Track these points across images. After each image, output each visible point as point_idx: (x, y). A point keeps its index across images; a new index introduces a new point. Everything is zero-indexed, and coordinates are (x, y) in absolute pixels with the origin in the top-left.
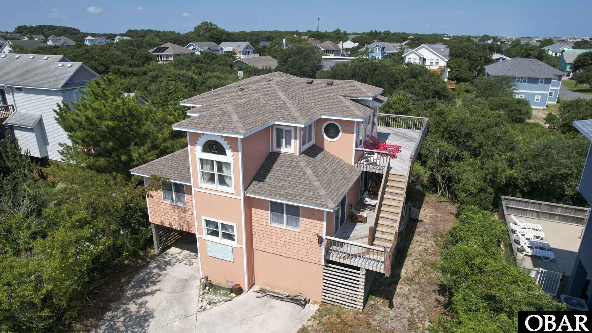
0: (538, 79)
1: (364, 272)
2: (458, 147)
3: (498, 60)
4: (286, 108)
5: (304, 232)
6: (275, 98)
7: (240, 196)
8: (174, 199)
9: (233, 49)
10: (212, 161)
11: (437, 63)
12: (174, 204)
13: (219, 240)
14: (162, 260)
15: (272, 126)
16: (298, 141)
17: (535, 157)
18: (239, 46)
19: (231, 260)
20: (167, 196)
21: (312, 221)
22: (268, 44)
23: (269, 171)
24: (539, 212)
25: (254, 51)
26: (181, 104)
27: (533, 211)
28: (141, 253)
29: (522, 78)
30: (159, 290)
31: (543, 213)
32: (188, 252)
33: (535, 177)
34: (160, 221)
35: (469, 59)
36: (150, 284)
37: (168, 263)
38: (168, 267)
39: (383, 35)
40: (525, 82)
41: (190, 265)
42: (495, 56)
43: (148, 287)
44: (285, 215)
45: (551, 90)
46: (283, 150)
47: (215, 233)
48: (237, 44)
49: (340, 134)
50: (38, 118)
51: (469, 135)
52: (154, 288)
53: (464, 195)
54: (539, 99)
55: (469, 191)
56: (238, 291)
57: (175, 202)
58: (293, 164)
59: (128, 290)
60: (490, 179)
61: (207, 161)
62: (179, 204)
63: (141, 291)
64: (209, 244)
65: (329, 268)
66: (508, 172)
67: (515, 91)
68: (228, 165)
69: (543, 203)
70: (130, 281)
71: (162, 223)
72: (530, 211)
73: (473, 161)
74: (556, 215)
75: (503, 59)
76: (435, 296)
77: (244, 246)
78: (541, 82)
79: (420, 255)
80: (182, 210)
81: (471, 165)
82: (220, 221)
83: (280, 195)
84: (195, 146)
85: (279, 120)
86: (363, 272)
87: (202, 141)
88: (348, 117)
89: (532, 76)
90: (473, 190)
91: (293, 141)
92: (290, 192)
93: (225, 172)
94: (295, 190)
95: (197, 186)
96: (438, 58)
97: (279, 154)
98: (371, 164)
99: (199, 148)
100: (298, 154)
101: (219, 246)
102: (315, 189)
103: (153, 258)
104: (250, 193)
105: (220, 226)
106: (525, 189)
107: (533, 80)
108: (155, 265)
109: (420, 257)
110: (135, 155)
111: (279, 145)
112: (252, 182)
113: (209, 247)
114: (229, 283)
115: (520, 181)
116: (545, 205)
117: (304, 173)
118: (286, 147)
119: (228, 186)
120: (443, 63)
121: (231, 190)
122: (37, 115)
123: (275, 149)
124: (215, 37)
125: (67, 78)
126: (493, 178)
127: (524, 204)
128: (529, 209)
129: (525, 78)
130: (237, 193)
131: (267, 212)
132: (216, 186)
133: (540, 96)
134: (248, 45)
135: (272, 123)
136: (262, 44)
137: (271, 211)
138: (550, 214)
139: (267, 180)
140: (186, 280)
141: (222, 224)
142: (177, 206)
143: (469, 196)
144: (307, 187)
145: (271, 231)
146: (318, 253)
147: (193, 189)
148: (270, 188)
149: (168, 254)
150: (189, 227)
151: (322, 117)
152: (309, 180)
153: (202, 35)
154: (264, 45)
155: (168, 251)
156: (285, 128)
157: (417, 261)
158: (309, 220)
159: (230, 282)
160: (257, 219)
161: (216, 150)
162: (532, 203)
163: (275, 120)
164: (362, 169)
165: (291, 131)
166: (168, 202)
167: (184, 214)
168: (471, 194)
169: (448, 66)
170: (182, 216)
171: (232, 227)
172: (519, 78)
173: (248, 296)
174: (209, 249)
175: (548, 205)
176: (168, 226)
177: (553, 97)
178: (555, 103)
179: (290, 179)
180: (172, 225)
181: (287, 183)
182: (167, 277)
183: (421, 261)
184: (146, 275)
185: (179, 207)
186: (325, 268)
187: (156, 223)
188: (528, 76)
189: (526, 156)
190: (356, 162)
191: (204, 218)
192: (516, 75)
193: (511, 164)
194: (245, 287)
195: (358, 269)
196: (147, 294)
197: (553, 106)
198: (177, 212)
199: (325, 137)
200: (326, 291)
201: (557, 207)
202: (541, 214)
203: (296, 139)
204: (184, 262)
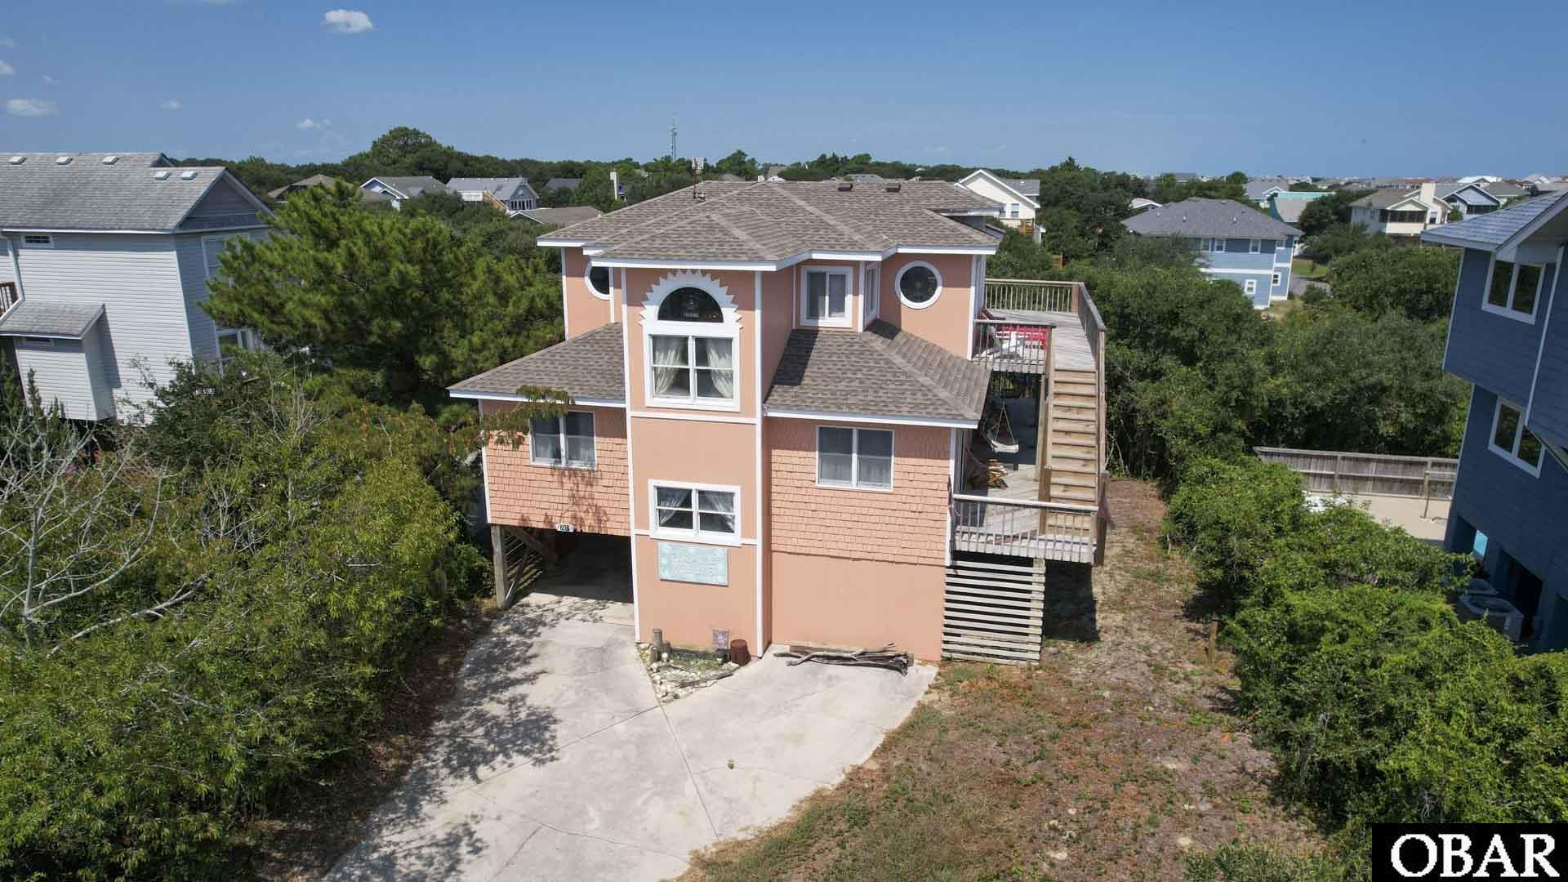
0: (1248, 241)
1: (1042, 569)
2: (1145, 349)
3: (1144, 209)
4: (827, 226)
5: (901, 491)
6: (793, 211)
7: (754, 416)
8: (563, 453)
9: (484, 196)
10: (686, 339)
11: (1015, 213)
12: (563, 465)
13: (695, 534)
14: (518, 618)
15: (799, 265)
16: (861, 297)
17: (1313, 357)
18: (499, 188)
19: (722, 580)
20: (542, 448)
21: (922, 461)
22: (573, 184)
23: (804, 366)
24: (1332, 476)
25: (537, 201)
26: (540, 244)
27: (1321, 476)
28: (463, 605)
29: (1213, 239)
30: (544, 672)
31: (1341, 477)
32: (576, 599)
33: (1318, 398)
34: (519, 516)
35: (1078, 209)
36: (513, 664)
37: (537, 623)
38: (540, 629)
39: (854, 165)
40: (1220, 248)
41: (595, 621)
42: (1138, 203)
43: (510, 669)
44: (855, 456)
45: (1277, 269)
46: (826, 322)
47: (681, 520)
48: (492, 182)
49: (939, 289)
50: (94, 313)
51: (1173, 318)
52: (529, 670)
53: (1182, 442)
54: (1254, 286)
55: (1192, 430)
56: (739, 654)
57: (564, 461)
58: (856, 347)
59: (464, 678)
60: (1237, 400)
61: (668, 339)
62: (576, 465)
63: (497, 678)
64: (665, 548)
65: (960, 572)
66: (1271, 383)
67: (1203, 270)
68: (725, 344)
69: (1340, 454)
70: (461, 664)
71: (523, 519)
72: (1315, 475)
73: (1188, 372)
74: (1367, 479)
75: (1154, 207)
76: (1182, 625)
77: (758, 541)
78: (1255, 249)
79: (1120, 562)
80: (583, 477)
81: (1186, 381)
82: (694, 486)
83: (849, 406)
84: (642, 306)
85: (821, 250)
86: (1039, 569)
87: (662, 290)
88: (960, 246)
89: (1235, 234)
90: (1202, 430)
91: (849, 299)
92: (870, 398)
93: (715, 363)
94: (880, 394)
95: (639, 404)
96: (1016, 202)
97: (813, 333)
98: (1005, 357)
99: (651, 310)
100: (860, 329)
101: (692, 549)
102: (926, 390)
103: (496, 614)
104: (777, 408)
105: (695, 498)
106: (1296, 432)
107: (1237, 245)
108: (507, 627)
109: (1121, 565)
110: (458, 354)
111: (814, 312)
112: (772, 387)
113: (665, 555)
114: (720, 637)
115: (1290, 409)
116: (1344, 458)
117: (888, 362)
118: (830, 315)
119: (721, 396)
120: (1031, 214)
121: (733, 404)
122: (92, 307)
123: (806, 322)
124: (432, 166)
125: (190, 205)
126: (1242, 398)
127: (1301, 461)
128: (1312, 471)
129: (1221, 241)
130: (746, 409)
131: (810, 454)
132: (692, 400)
133: (1255, 281)
134: (521, 187)
135: (805, 257)
136: (555, 184)
137: (821, 450)
138: (1354, 478)
139: (806, 381)
140: (602, 650)
141: (701, 493)
142: (569, 470)
143: (1193, 442)
144: (905, 387)
145: (820, 500)
146: (937, 539)
147: (629, 414)
148: (820, 395)
149: (528, 605)
150: (600, 521)
151: (901, 250)
152: (904, 373)
153: (394, 163)
154: (561, 185)
155: (524, 600)
156: (829, 270)
157: (1117, 572)
158: (913, 461)
159: (724, 633)
160: (785, 475)
161: (695, 311)
162: (1318, 457)
163: (811, 251)
164: (989, 367)
165: (843, 277)
166: (546, 462)
167: (589, 488)
168: (1197, 437)
169: (1039, 220)
170: (582, 494)
171: (727, 498)
172: (1206, 240)
173: (765, 666)
174: (664, 561)
175: (1350, 459)
176: (541, 526)
177: (1279, 284)
178: (1285, 298)
179: (859, 375)
180: (551, 523)
181: (856, 383)
182: (550, 648)
183: (1127, 572)
184: (494, 648)
185: (575, 470)
186: (951, 571)
187: (505, 522)
188: (1226, 235)
189: (1296, 356)
190: (975, 352)
191: (653, 483)
192: (1201, 233)
193: (1274, 365)
194: (756, 647)
195: (1028, 562)
196: (517, 682)
197: (1281, 304)
198: (568, 485)
199: (903, 299)
200: (951, 630)
201: (1368, 460)
202: (1338, 481)
203: (856, 293)
204: (579, 617)
